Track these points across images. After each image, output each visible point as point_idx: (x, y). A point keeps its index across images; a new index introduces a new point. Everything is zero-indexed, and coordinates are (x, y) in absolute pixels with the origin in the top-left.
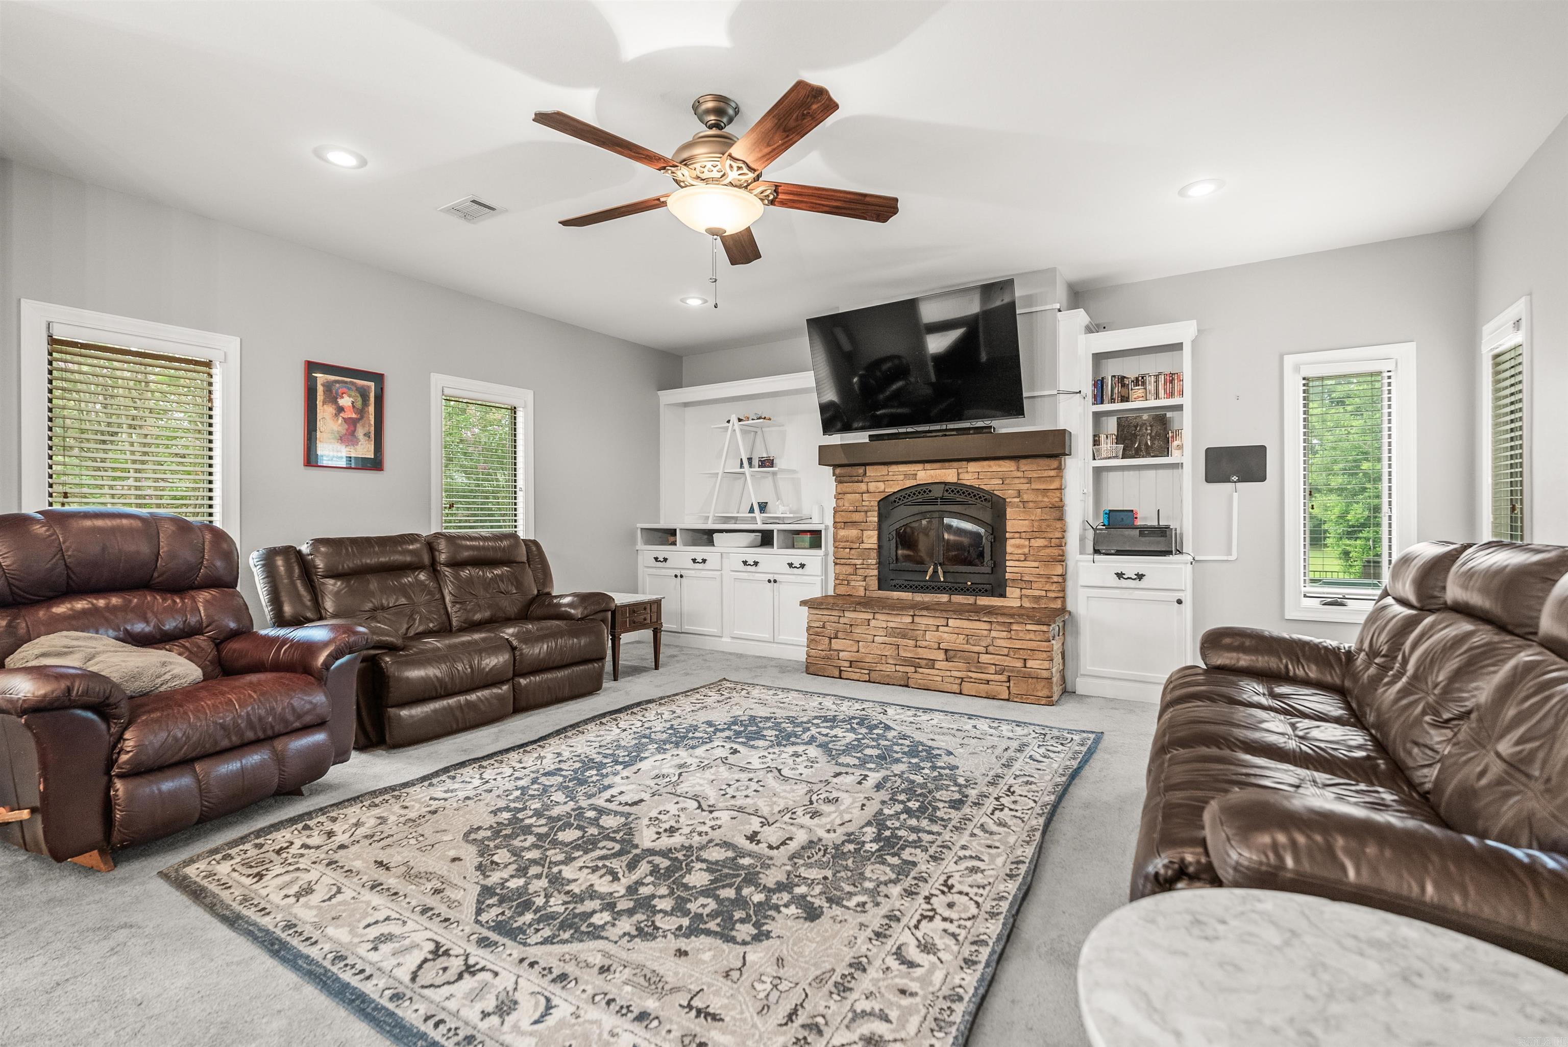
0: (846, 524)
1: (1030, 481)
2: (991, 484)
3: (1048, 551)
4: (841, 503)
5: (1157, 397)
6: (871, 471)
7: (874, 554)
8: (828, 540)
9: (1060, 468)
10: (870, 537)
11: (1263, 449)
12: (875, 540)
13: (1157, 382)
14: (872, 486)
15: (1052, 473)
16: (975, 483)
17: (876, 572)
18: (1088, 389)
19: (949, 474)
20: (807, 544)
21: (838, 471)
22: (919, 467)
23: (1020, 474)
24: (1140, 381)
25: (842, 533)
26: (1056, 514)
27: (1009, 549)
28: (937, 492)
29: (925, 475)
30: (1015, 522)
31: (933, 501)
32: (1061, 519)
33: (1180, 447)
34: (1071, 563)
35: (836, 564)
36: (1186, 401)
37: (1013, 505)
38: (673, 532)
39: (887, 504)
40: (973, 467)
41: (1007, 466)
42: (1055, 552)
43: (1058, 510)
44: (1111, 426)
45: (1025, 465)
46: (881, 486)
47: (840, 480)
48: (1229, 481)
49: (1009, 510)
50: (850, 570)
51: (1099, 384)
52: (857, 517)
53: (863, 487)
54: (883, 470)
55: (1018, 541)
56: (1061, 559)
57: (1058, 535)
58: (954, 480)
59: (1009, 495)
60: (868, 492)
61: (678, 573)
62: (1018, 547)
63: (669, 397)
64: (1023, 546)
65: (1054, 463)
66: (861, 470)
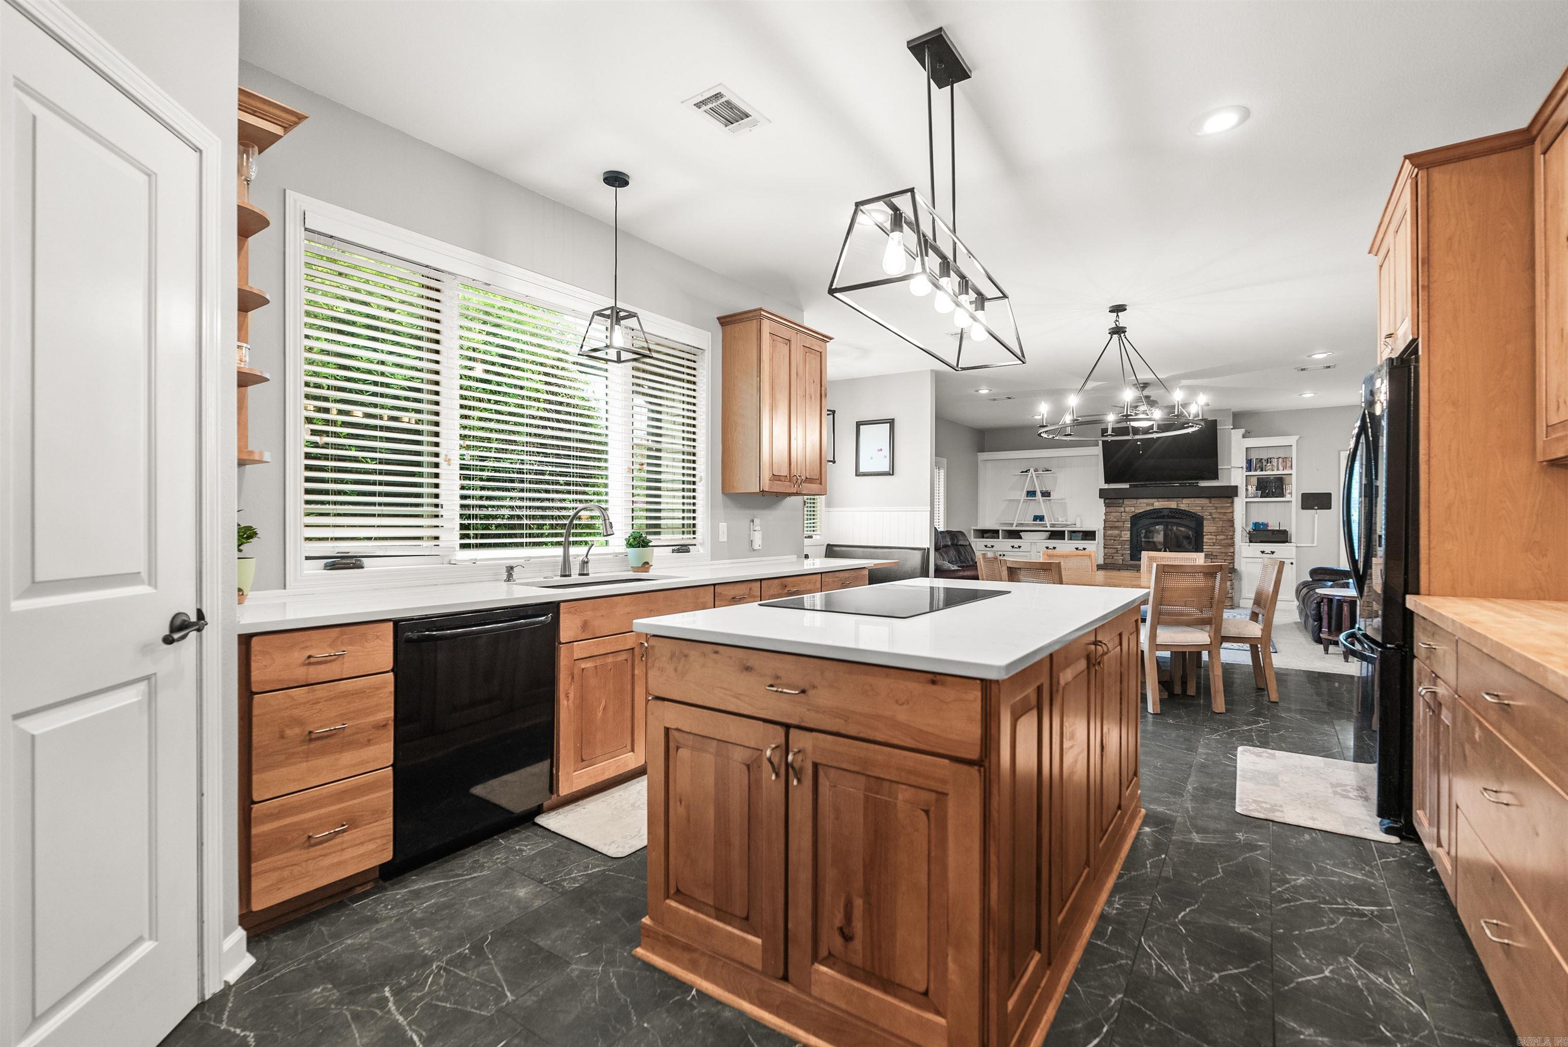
0: (1112, 528)
1: (1216, 508)
2: (1196, 510)
3: (1226, 541)
4: (1108, 517)
5: (1278, 469)
6: (1126, 502)
7: (1128, 543)
8: (1100, 536)
9: (1232, 502)
10: (1126, 534)
11: (1330, 494)
12: (1129, 535)
13: (1278, 461)
14: (1127, 509)
15: (1228, 505)
16: (1187, 509)
17: (1129, 552)
18: (1244, 465)
19: (1173, 504)
20: (1080, 538)
21: (1107, 501)
22: (1156, 500)
23: (1211, 505)
24: (1269, 460)
25: (1109, 532)
26: (1230, 524)
27: (1205, 540)
28: (1166, 513)
29: (1158, 504)
30: (1208, 527)
31: (1163, 517)
32: (1233, 526)
33: (1291, 493)
34: (1237, 547)
35: (1105, 548)
36: (1294, 472)
37: (1207, 519)
38: (997, 532)
39: (1136, 519)
40: (1185, 501)
41: (1204, 501)
42: (1230, 541)
43: (1231, 522)
44: (1254, 481)
45: (1213, 500)
46: (1133, 509)
47: (1107, 505)
48: (1313, 509)
49: (1205, 522)
50: (1114, 551)
51: (1249, 462)
52: (1118, 524)
53: (1122, 509)
54: (1134, 501)
55: (1210, 537)
56: (1232, 545)
57: (1231, 534)
58: (1175, 507)
59: (1206, 515)
60: (1125, 512)
61: (1001, 553)
62: (1210, 539)
63: (983, 456)
64: (1213, 539)
65: (1230, 501)
66: (1121, 501)
